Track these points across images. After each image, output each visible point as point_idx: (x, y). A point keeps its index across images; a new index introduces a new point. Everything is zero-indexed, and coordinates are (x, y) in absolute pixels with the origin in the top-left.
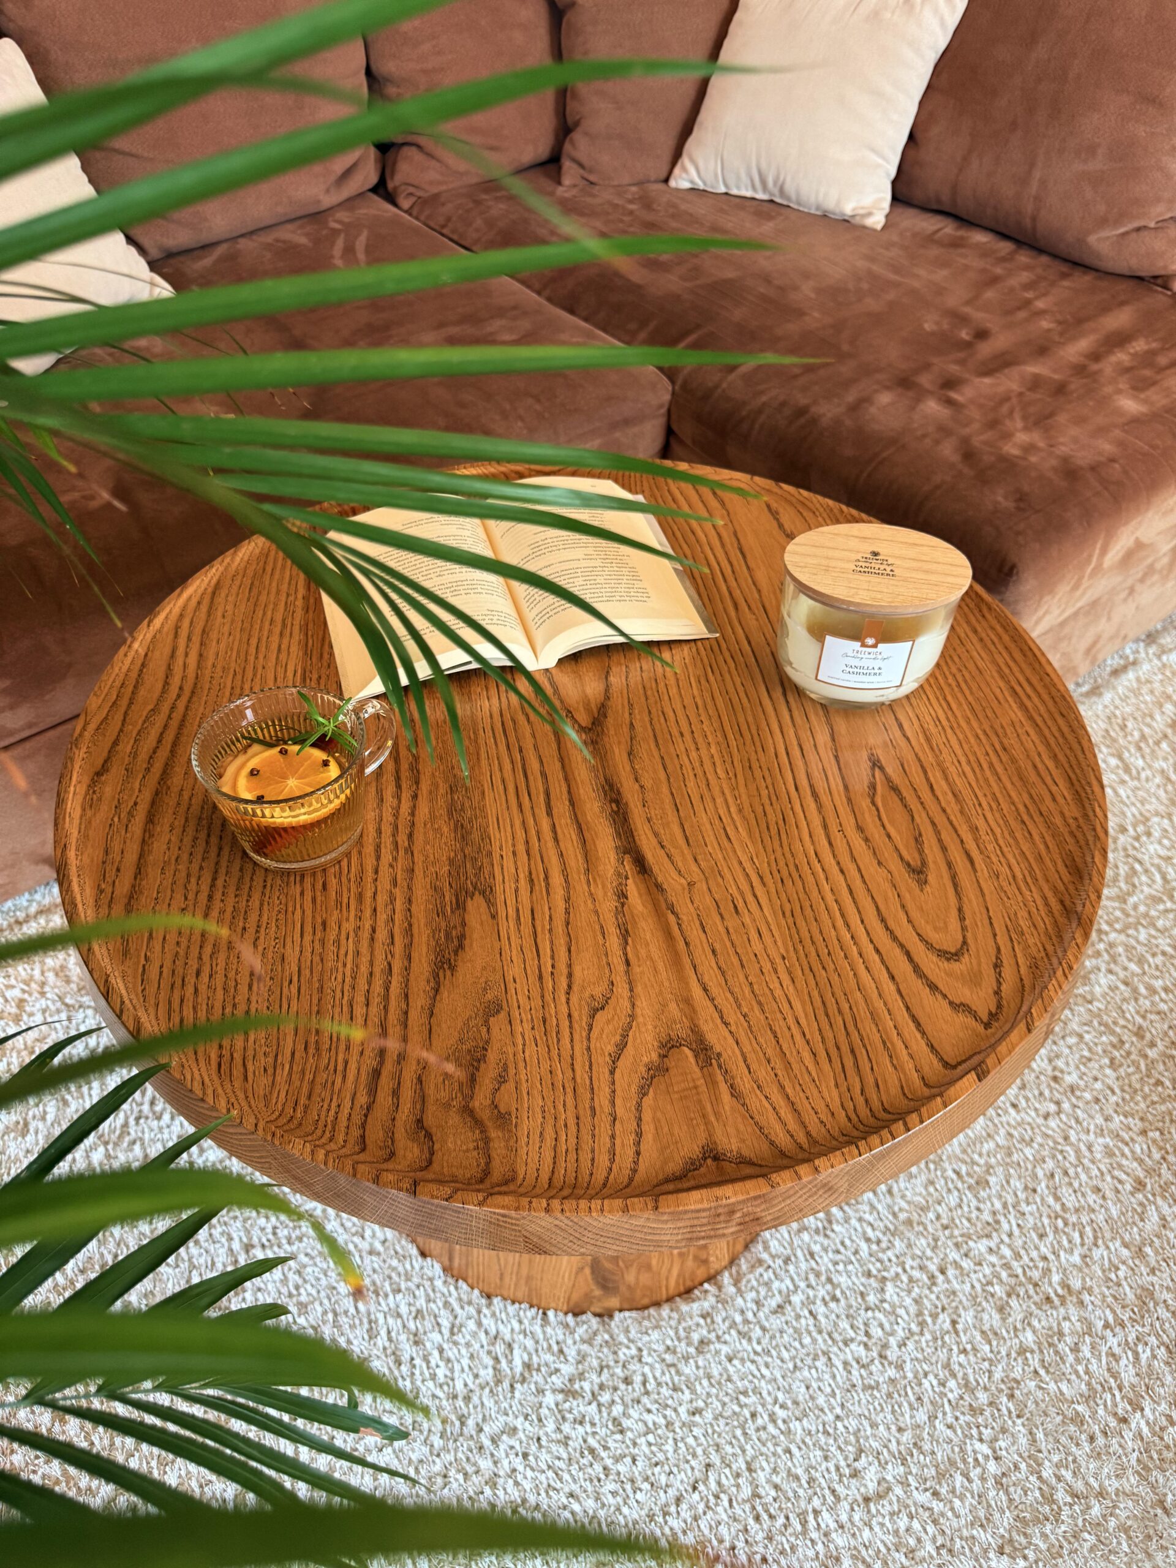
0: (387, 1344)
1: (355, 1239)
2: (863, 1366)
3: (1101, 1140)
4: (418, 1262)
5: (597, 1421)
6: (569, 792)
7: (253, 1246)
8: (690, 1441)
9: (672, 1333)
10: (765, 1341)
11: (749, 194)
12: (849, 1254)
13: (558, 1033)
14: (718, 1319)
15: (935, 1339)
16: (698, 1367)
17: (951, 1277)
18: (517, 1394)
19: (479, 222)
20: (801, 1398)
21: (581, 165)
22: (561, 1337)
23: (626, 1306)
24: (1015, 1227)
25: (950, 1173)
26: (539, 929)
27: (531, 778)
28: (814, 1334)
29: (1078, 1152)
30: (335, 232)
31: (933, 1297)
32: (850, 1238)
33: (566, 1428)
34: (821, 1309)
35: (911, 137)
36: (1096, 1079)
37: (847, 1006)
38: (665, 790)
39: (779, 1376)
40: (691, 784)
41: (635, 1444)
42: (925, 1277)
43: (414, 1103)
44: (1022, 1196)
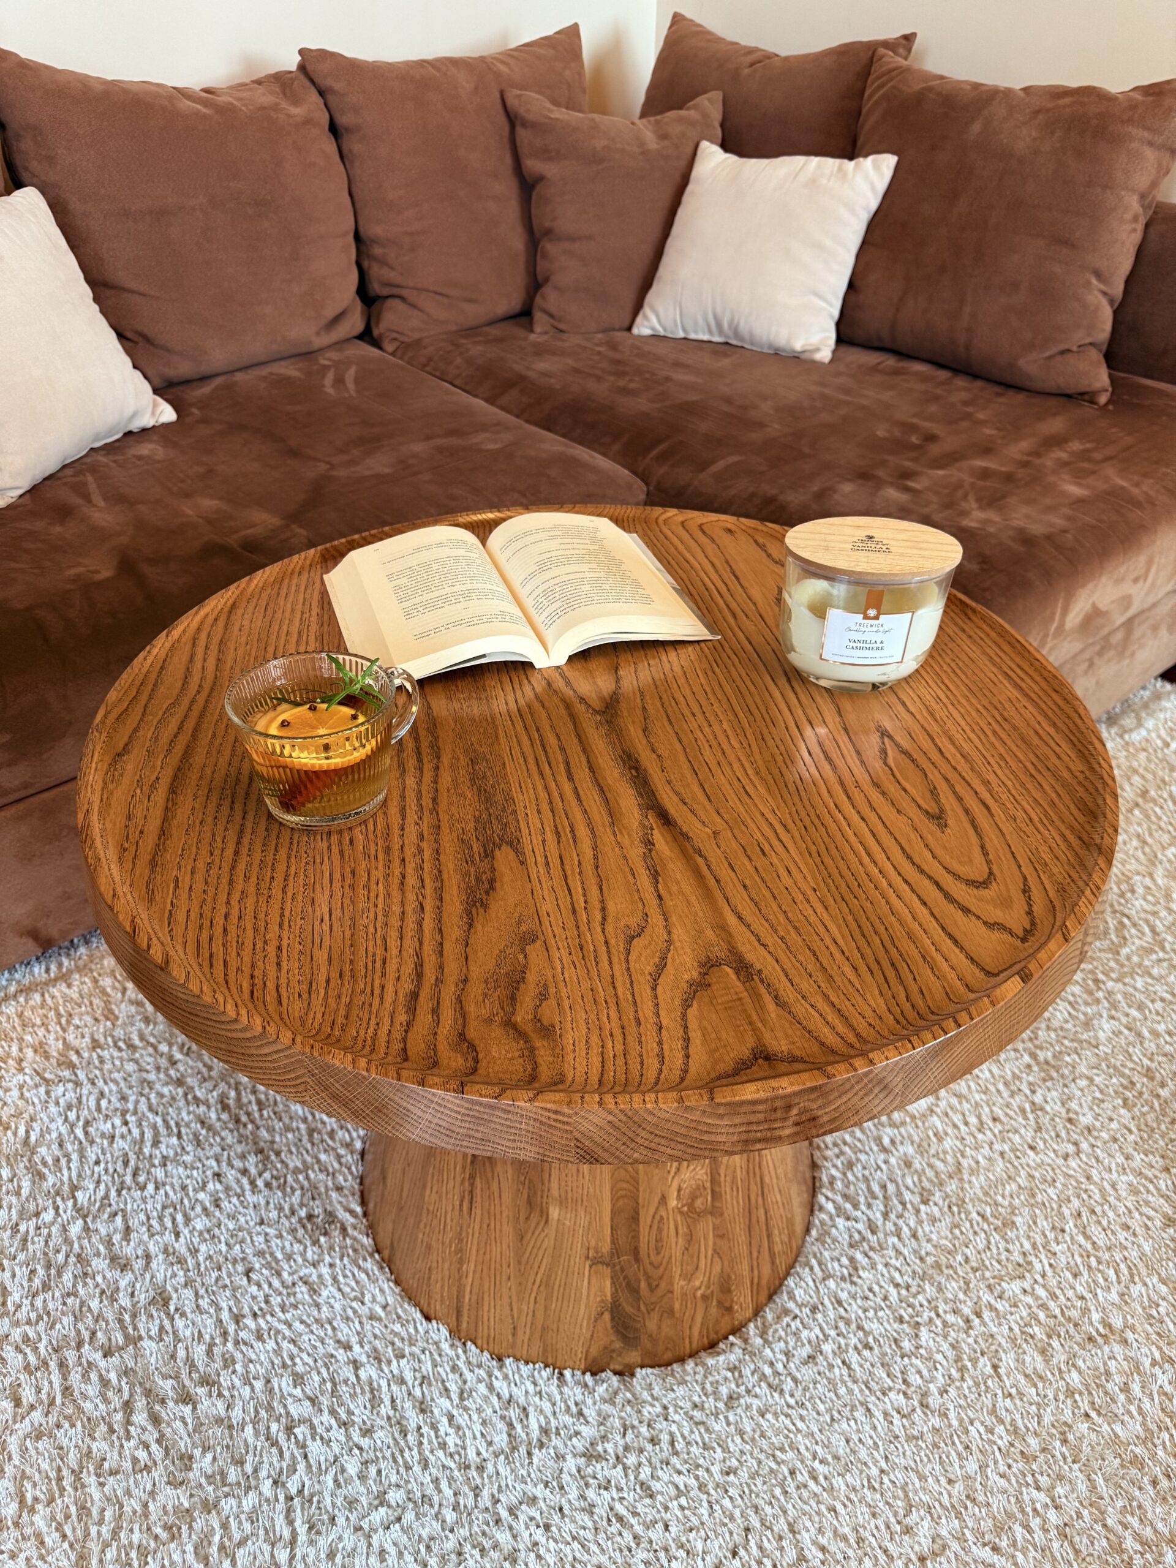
0: (391, 1413)
1: (354, 1304)
2: (904, 1416)
3: (1124, 1178)
4: (422, 1325)
5: (623, 1485)
6: (588, 762)
7: (244, 1316)
8: (726, 1502)
9: (698, 1389)
10: (798, 1394)
11: (705, 337)
12: (878, 1300)
13: (596, 957)
14: (747, 1372)
15: (977, 1385)
16: (728, 1424)
17: (987, 1319)
18: (535, 1460)
19: (459, 360)
20: (841, 1452)
21: (551, 316)
22: (579, 1398)
23: (647, 1362)
24: (1047, 1267)
25: (974, 1215)
26: (569, 873)
27: (550, 752)
28: (850, 1384)
29: (1102, 1190)
30: (326, 368)
31: (971, 1340)
32: (878, 1284)
33: (591, 1494)
34: (853, 1358)
35: (851, 286)
36: (1111, 1120)
37: (882, 928)
38: (682, 757)
39: (816, 1430)
40: (707, 752)
41: (666, 1508)
42: (962, 1324)
43: (455, 1020)
44: (1051, 1235)
